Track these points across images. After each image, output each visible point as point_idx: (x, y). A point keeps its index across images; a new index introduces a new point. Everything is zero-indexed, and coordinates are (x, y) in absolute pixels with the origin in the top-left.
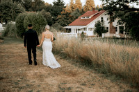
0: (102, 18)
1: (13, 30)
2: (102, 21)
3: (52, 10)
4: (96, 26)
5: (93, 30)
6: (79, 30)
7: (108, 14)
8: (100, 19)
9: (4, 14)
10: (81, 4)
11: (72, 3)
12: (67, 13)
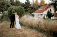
0: (50, 9)
1: (6, 15)
2: (50, 11)
3: (24, 6)
4: (47, 13)
5: (46, 15)
6: (39, 15)
7: (54, 7)
8: (49, 10)
9: (2, 7)
10: (38, 3)
11: (33, 2)
12: (32, 7)
